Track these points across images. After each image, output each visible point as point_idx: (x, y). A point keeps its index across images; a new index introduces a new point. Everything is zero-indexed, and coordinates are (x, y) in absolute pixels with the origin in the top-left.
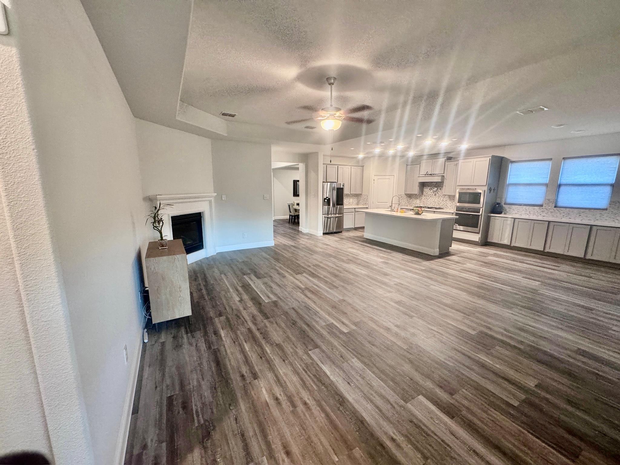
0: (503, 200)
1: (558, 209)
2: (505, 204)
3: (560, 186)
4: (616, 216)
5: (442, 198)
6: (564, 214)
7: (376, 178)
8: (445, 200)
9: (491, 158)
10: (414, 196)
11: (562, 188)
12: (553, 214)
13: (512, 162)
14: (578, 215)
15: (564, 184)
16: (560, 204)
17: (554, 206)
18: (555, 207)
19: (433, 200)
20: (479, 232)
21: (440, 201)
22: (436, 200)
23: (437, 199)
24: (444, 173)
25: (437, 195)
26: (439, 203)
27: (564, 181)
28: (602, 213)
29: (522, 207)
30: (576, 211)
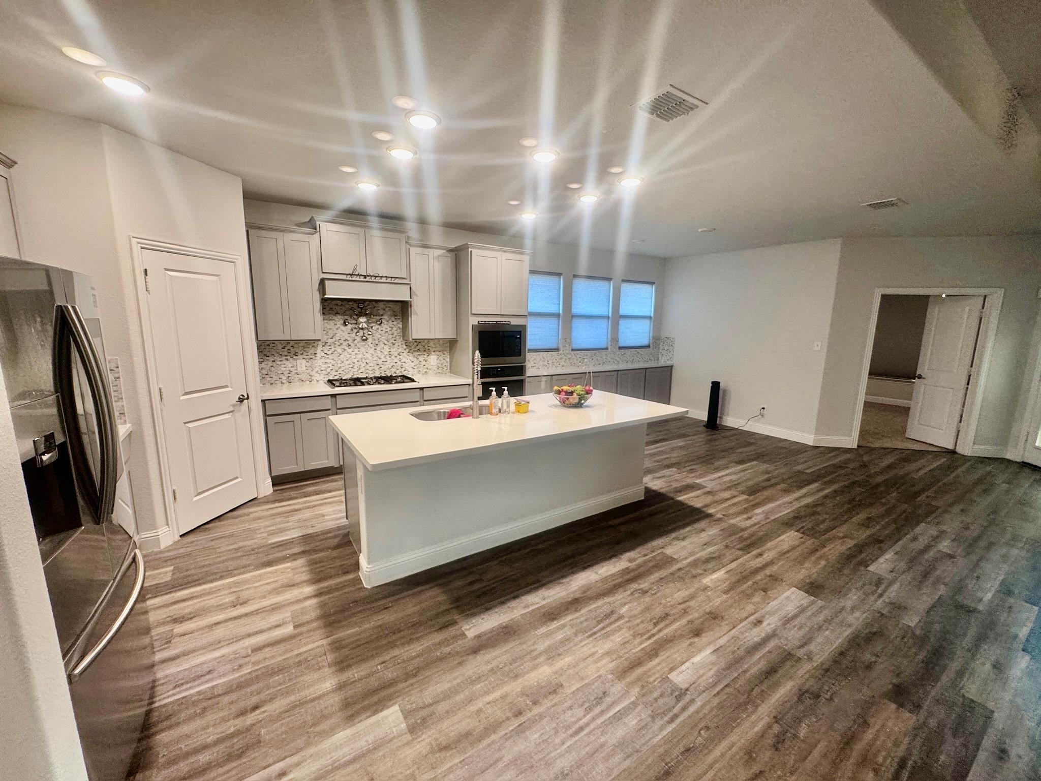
1: (574, 352)
3: (573, 316)
5: (386, 347)
6: (580, 360)
8: (395, 352)
10: (280, 347)
11: (576, 323)
12: (571, 361)
15: (576, 316)
16: (575, 346)
18: (572, 350)
19: (360, 356)
21: (382, 357)
22: (367, 355)
23: (371, 351)
24: (408, 278)
25: (370, 340)
26: (380, 362)
29: (539, 355)
30: (589, 353)
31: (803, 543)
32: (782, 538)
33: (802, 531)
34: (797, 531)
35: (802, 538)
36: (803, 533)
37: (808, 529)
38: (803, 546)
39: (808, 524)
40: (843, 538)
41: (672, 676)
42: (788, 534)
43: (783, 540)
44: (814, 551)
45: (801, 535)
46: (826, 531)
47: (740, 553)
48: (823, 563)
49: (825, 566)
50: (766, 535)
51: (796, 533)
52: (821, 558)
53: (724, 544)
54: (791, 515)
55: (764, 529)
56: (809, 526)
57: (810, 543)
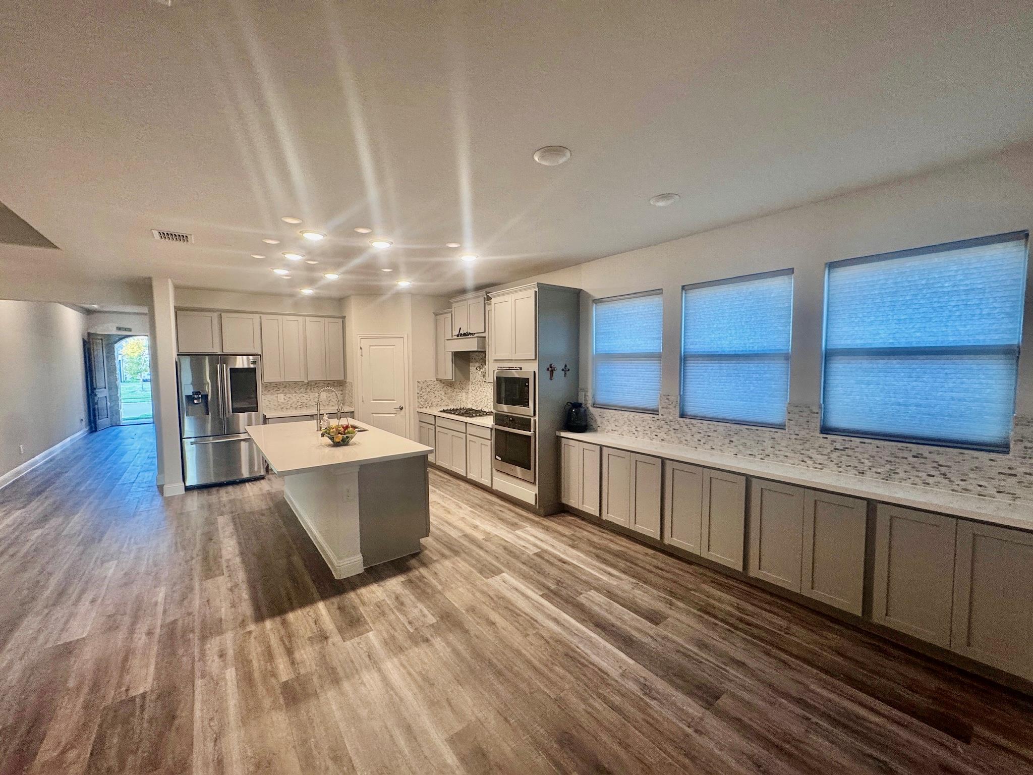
0: (590, 394)
1: (688, 421)
2: (595, 405)
3: (685, 359)
4: (807, 446)
6: (698, 436)
7: (365, 343)
9: (537, 290)
11: (695, 369)
12: (679, 435)
13: (597, 301)
14: (727, 441)
15: (692, 356)
16: (690, 410)
17: (678, 414)
18: (682, 416)
20: (535, 480)
24: (485, 332)
27: (691, 347)
28: (776, 436)
30: (721, 427)
31: (119, 685)
32: (152, 669)
33: (138, 702)
34: (143, 696)
35: (127, 690)
36: (133, 699)
37: (132, 714)
38: (114, 682)
39: (142, 726)
40: (63, 752)
41: (116, 562)
42: (150, 679)
43: (147, 666)
44: (96, 687)
45: (132, 693)
46: (101, 739)
47: (170, 619)
48: (71, 684)
49: (66, 681)
50: (174, 653)
51: (141, 691)
52: (79, 688)
53: (196, 613)
54: (182, 714)
55: (185, 659)
56: (135, 721)
57: (110, 695)
